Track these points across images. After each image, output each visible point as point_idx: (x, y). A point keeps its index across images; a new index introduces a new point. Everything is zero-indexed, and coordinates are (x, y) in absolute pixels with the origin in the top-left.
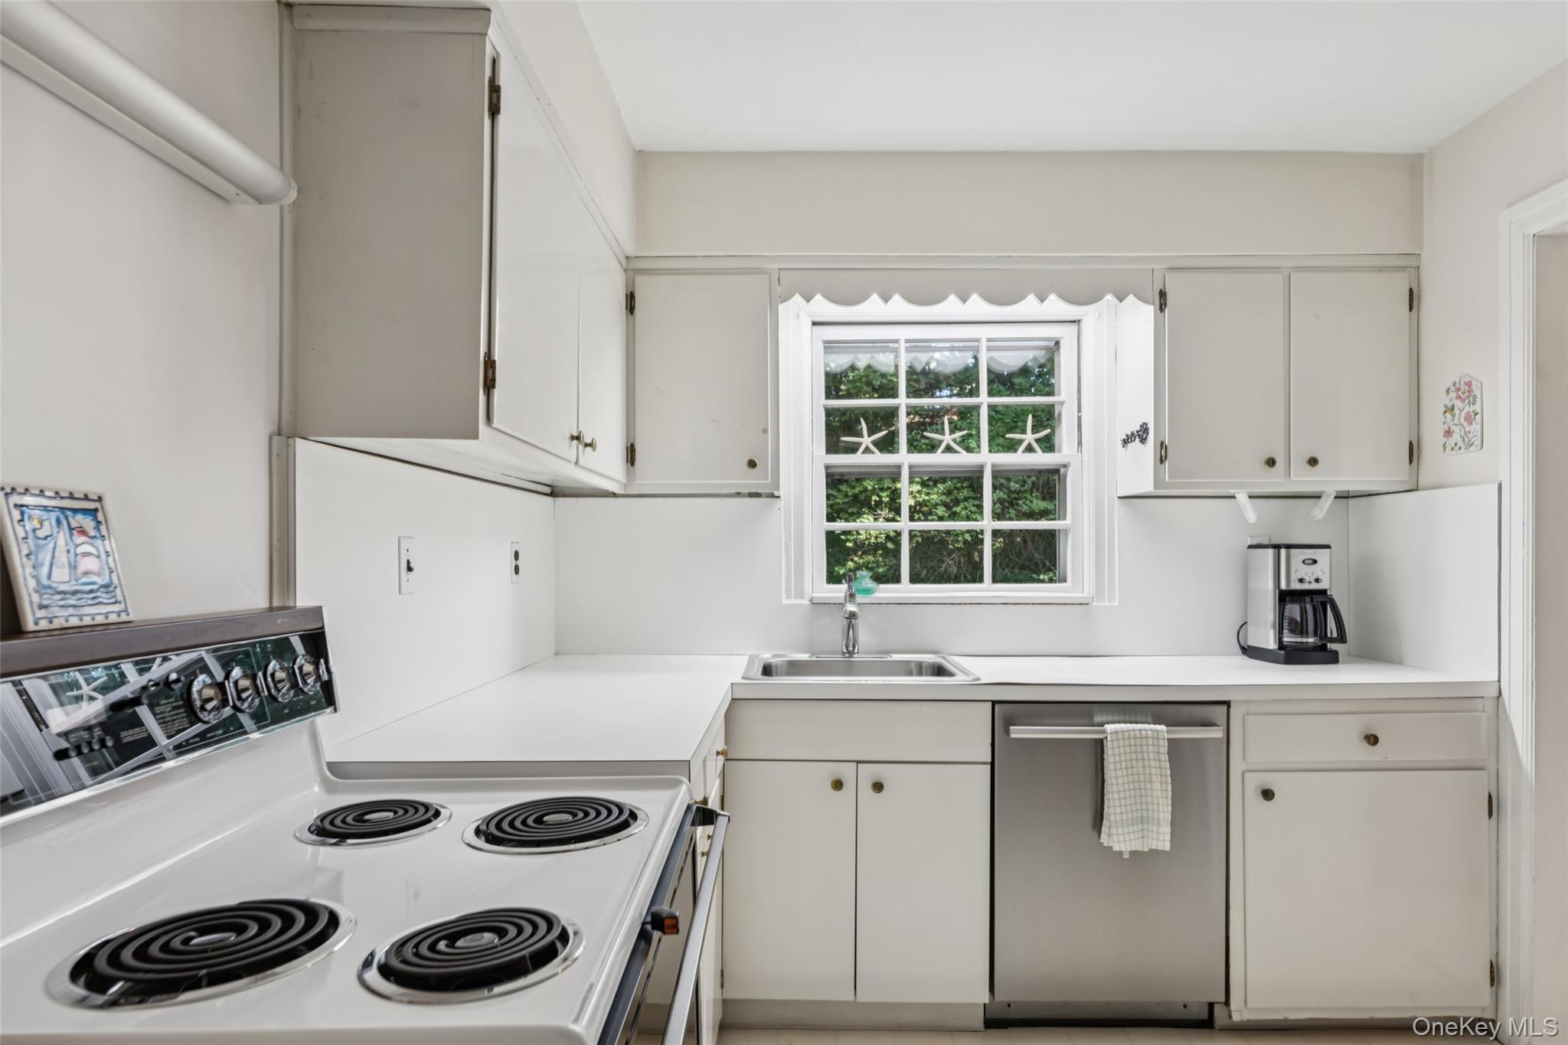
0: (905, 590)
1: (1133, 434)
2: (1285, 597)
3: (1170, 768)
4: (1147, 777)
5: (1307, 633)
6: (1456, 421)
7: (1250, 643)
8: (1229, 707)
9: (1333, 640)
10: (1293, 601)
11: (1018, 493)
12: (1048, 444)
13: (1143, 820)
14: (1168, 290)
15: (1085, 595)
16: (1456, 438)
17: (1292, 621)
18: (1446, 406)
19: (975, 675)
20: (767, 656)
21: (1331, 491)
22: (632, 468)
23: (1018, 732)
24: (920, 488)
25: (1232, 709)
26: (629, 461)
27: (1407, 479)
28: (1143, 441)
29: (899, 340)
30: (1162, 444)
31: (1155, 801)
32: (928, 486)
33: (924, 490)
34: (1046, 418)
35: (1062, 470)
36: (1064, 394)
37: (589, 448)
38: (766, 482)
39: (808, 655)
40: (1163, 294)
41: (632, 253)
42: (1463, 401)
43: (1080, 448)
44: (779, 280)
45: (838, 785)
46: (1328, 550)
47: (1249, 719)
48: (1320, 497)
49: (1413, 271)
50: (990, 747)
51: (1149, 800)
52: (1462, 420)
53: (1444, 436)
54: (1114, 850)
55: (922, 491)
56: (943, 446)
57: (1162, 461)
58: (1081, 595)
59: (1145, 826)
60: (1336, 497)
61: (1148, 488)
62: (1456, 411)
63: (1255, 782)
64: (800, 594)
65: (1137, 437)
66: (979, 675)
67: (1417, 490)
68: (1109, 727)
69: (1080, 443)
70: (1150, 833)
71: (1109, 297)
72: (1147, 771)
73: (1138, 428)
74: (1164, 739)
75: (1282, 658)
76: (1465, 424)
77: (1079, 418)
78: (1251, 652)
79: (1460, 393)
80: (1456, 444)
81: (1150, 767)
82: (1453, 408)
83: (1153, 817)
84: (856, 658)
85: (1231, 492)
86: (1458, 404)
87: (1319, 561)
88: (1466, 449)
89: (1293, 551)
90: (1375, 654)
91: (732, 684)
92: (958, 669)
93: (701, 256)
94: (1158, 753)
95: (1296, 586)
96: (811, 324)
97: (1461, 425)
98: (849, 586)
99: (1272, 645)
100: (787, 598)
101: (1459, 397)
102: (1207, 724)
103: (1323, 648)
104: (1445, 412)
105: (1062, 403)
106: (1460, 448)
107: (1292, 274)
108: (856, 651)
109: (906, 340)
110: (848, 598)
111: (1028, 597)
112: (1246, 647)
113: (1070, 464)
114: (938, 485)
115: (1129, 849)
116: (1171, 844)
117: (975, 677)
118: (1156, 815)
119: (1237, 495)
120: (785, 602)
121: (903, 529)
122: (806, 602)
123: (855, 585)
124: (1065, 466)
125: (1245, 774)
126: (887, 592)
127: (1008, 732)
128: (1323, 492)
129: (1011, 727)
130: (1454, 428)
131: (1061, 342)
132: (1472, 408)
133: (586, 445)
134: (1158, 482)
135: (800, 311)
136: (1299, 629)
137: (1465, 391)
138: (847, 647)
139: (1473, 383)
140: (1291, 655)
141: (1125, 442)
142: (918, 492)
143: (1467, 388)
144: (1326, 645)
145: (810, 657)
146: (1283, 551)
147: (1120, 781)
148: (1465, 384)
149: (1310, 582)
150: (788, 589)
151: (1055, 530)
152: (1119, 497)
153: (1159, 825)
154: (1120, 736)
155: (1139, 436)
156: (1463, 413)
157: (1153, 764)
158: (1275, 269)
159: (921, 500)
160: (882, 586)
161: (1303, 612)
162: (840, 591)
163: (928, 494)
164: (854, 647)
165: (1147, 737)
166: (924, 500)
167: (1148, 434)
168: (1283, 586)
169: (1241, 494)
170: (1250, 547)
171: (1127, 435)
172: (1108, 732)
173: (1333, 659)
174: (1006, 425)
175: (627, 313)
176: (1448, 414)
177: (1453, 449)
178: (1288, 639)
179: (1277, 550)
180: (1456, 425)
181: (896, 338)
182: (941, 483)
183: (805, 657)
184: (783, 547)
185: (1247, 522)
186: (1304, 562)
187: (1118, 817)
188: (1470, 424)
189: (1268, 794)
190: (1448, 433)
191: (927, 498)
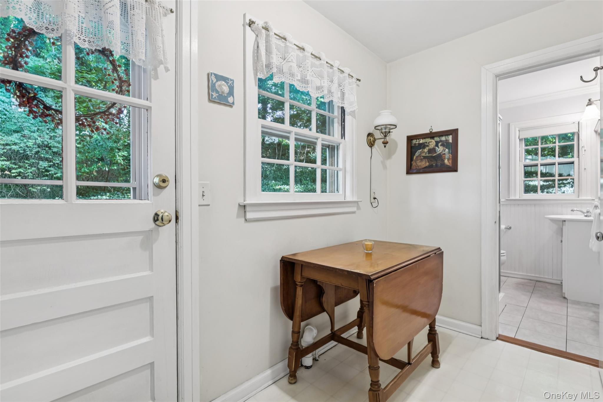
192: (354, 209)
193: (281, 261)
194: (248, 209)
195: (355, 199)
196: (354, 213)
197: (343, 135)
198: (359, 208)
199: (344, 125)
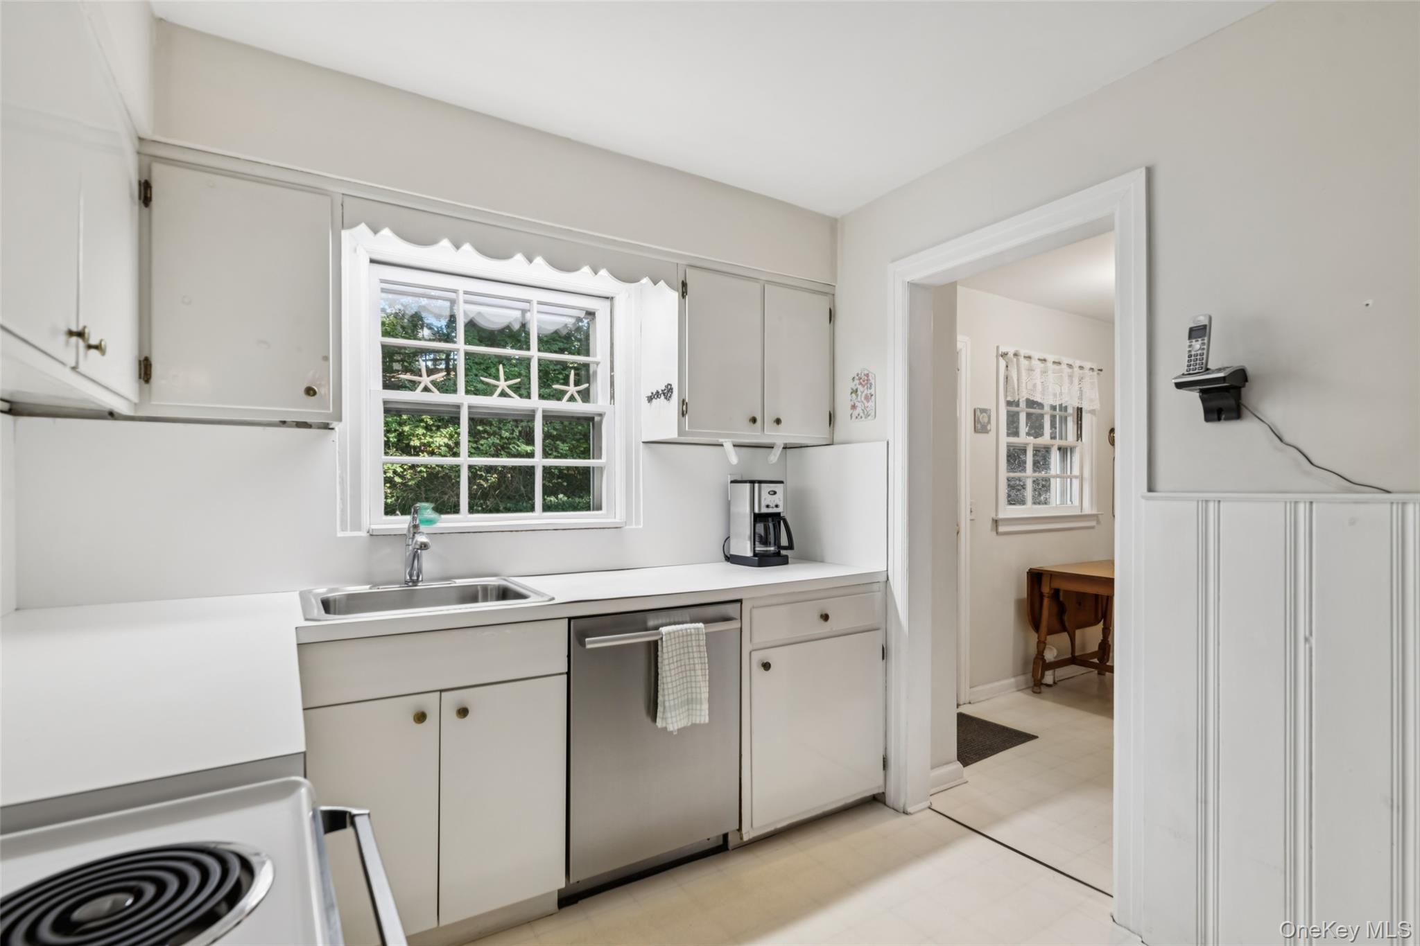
0: (464, 519)
1: (658, 392)
2: (758, 518)
3: (708, 657)
4: (692, 666)
5: (770, 544)
6: (859, 399)
7: (732, 553)
8: (741, 604)
9: (785, 548)
10: (760, 521)
11: (508, 440)
12: (586, 396)
13: (689, 702)
14: (688, 282)
15: (617, 520)
16: (859, 410)
17: (761, 537)
18: (852, 389)
19: (549, 596)
20: (322, 591)
21: (780, 443)
22: (146, 386)
23: (593, 643)
24: (425, 432)
25: (743, 605)
26: (142, 375)
27: (828, 437)
28: (668, 398)
29: (458, 290)
30: (684, 401)
31: (698, 685)
32: (431, 430)
33: (428, 433)
34: (584, 374)
35: (597, 419)
36: (599, 355)
37: (93, 352)
38: (328, 412)
39: (368, 587)
40: (684, 285)
41: (148, 133)
42: (864, 386)
43: (612, 401)
44: (342, 206)
45: (421, 717)
46: (782, 485)
47: (755, 612)
48: (773, 448)
49: (831, 297)
50: (566, 659)
51: (693, 685)
52: (863, 399)
53: (852, 409)
54: (668, 730)
55: (426, 434)
56: (499, 391)
57: (683, 415)
58: (613, 520)
59: (690, 707)
60: (784, 448)
61: (673, 434)
62: (859, 393)
63: (758, 657)
64: (357, 526)
65: (662, 395)
66: (552, 595)
67: (832, 444)
68: (664, 630)
69: (612, 397)
70: (694, 711)
71: (645, 281)
72: (692, 662)
73: (663, 388)
74: (703, 634)
75: (756, 563)
76: (865, 402)
77: (612, 377)
78: (731, 559)
79: (861, 381)
80: (859, 415)
81: (693, 658)
82: (857, 391)
83: (696, 698)
84: (421, 586)
85: (721, 440)
86: (860, 389)
87: (778, 492)
88: (866, 418)
89: (763, 485)
90: (810, 557)
91: (296, 628)
92: (530, 591)
93: (244, 160)
94: (699, 646)
95: (764, 510)
96: (369, 260)
97: (862, 402)
98: (413, 517)
99: (749, 554)
100: (343, 530)
101: (860, 384)
102: (727, 619)
103: (778, 554)
104: (852, 393)
105: (598, 364)
106: (861, 417)
107: (766, 285)
108: (420, 579)
109: (464, 291)
110: (411, 529)
111: (570, 524)
112: (729, 556)
113: (605, 413)
114: (442, 430)
115: (676, 728)
116: (709, 718)
117: (549, 598)
118: (699, 696)
119: (724, 444)
120: (340, 534)
121: (463, 464)
122: (363, 534)
123: (419, 517)
124: (601, 415)
125: (752, 653)
126: (448, 522)
127: (583, 644)
128: (774, 444)
129: (587, 639)
130: (857, 404)
131: (596, 314)
132: (869, 391)
133: (90, 347)
134: (681, 431)
135: (358, 245)
136: (765, 542)
137: (865, 380)
138: (411, 576)
139: (870, 374)
140: (762, 560)
141: (650, 399)
142: (424, 435)
143: (866, 378)
144: (779, 552)
145: (370, 588)
146: (756, 485)
147: (673, 672)
148: (865, 375)
149: (773, 507)
150: (343, 522)
151: (589, 468)
152: (643, 442)
153: (701, 703)
154: (672, 635)
155: (664, 394)
156: (864, 394)
157: (696, 655)
158: (755, 280)
159: (426, 441)
160: (444, 516)
161: (766, 529)
162: (401, 522)
163: (431, 437)
164: (418, 576)
165: (691, 635)
166: (428, 442)
167: (672, 392)
168: (757, 511)
169: (728, 443)
170: (732, 482)
171: (652, 393)
172: (664, 633)
173: (784, 561)
174: (552, 377)
175: (140, 205)
176: (853, 395)
177: (857, 418)
178: (759, 548)
179: (752, 485)
180: (859, 402)
181: (454, 288)
182: (443, 428)
183: (365, 589)
184: (338, 480)
185: (730, 463)
186: (769, 493)
187: (672, 703)
188: (868, 402)
189: (767, 666)
190: (854, 407)
191: (431, 440)
192: (1093, 523)
193: (1028, 573)
194: (1000, 523)
195: (1094, 512)
196: (1092, 528)
197: (1079, 436)
198: (1098, 522)
199: (1081, 424)
